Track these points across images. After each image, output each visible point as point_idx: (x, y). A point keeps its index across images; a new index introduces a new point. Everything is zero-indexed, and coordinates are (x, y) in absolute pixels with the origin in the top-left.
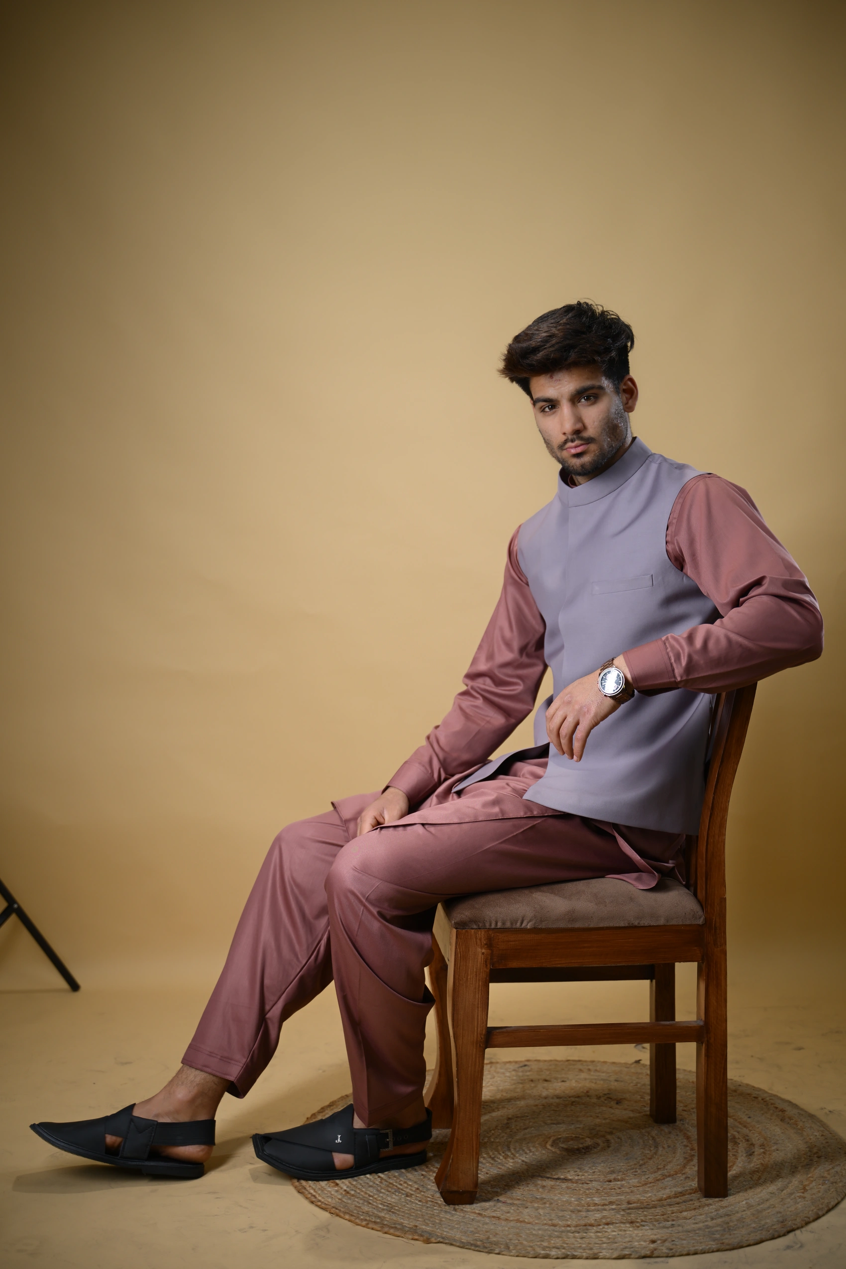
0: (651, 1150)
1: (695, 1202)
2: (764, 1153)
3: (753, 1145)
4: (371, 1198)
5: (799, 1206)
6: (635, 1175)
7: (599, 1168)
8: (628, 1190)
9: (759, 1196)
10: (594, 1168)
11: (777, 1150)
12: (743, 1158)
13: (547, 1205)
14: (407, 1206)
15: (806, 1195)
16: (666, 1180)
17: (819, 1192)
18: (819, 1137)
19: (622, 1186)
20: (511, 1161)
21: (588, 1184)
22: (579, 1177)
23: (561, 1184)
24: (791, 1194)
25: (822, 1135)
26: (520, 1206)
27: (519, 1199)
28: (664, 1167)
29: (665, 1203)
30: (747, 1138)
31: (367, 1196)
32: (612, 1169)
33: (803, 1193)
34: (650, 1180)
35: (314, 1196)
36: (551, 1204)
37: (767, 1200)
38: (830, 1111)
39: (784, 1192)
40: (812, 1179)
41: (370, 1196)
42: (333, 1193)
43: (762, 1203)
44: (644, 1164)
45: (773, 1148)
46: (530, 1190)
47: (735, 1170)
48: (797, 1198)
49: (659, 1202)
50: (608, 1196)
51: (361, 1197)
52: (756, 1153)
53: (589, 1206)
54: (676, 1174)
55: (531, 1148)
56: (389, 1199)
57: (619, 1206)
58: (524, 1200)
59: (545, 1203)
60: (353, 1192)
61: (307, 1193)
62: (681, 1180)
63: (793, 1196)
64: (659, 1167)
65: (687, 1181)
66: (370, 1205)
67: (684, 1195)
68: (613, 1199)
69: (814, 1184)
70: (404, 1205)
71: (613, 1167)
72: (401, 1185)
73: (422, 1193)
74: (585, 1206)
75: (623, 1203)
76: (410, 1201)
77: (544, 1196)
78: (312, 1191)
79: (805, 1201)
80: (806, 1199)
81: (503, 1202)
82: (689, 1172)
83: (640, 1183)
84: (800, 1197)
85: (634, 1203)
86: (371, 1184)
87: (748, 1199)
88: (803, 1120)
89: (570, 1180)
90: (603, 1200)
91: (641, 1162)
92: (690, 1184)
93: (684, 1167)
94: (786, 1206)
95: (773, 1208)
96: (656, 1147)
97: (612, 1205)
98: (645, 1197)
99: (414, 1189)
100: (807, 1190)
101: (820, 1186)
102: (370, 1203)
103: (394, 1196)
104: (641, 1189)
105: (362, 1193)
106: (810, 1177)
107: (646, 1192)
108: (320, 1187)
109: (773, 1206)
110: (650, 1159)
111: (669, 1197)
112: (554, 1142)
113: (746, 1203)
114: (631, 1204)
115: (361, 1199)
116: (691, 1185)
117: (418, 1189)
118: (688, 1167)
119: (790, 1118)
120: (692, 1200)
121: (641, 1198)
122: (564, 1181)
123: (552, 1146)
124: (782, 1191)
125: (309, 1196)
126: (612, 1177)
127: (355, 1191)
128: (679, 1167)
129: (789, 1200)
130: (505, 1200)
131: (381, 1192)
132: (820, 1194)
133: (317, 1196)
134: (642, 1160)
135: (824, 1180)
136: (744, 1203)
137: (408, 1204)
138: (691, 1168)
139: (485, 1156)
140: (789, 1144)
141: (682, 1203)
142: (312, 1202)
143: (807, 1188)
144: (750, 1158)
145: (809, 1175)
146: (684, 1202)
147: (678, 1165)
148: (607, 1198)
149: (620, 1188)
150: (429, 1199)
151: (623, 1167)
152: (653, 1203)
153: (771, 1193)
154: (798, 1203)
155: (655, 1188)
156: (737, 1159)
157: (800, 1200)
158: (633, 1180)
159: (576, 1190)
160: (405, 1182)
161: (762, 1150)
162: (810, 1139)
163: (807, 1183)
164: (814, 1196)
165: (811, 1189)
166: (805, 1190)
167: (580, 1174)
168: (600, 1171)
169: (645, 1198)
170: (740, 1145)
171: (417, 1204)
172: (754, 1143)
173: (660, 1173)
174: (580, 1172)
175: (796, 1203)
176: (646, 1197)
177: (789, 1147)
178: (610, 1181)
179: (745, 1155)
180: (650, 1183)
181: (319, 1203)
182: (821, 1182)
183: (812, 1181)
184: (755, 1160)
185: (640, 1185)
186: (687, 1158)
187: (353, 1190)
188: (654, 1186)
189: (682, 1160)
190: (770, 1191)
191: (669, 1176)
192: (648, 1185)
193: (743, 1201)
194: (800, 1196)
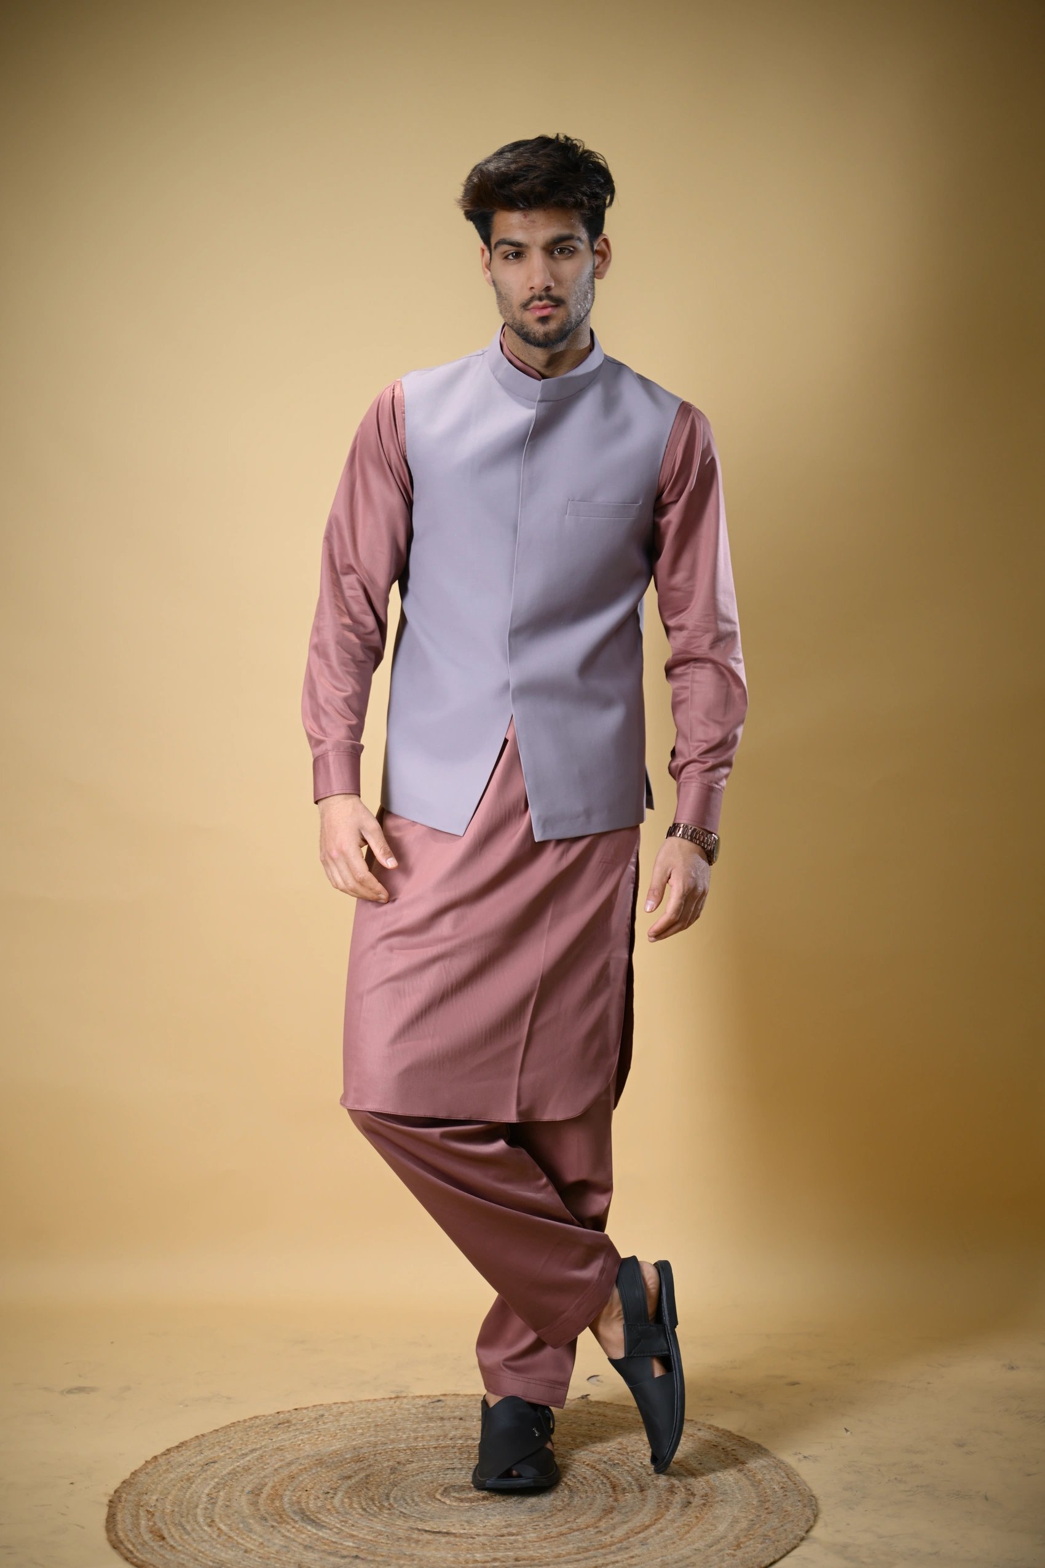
0: (563, 1501)
1: (599, 1559)
2: (704, 1505)
3: (693, 1495)
4: (201, 1555)
5: (724, 1565)
6: (535, 1529)
7: (493, 1522)
8: (520, 1546)
9: (680, 1552)
10: (486, 1521)
11: (722, 1501)
12: (675, 1510)
13: (415, 1562)
14: (243, 1562)
15: (737, 1553)
16: (572, 1534)
17: (754, 1551)
18: (778, 1490)
19: (516, 1541)
20: (387, 1511)
21: (474, 1538)
22: (465, 1531)
23: (441, 1538)
24: (720, 1551)
25: (782, 1488)
26: (381, 1563)
27: (382, 1556)
28: (575, 1519)
29: (562, 1559)
30: (689, 1487)
31: (196, 1552)
32: (509, 1522)
33: (735, 1550)
34: (552, 1534)
35: (131, 1552)
36: (421, 1560)
37: (688, 1558)
38: (805, 1457)
39: (711, 1549)
40: (751, 1537)
41: (200, 1552)
42: (155, 1548)
43: (681, 1561)
44: (552, 1516)
45: (717, 1499)
46: (400, 1546)
47: (661, 1523)
48: (726, 1555)
49: (554, 1559)
50: (493, 1552)
51: (189, 1553)
52: (693, 1505)
53: (467, 1563)
54: (587, 1528)
55: (415, 1498)
56: (223, 1555)
57: (504, 1563)
58: (389, 1557)
59: (413, 1560)
60: (180, 1548)
61: (122, 1547)
62: (591, 1534)
63: (721, 1554)
64: (568, 1520)
65: (598, 1535)
66: (196, 1562)
67: (589, 1551)
68: (499, 1555)
69: (752, 1542)
70: (240, 1562)
71: (511, 1520)
72: (243, 1539)
73: (266, 1549)
74: (461, 1563)
75: (510, 1560)
76: (248, 1558)
77: (415, 1552)
78: (130, 1547)
79: (734, 1559)
80: (736, 1558)
81: (362, 1559)
82: (604, 1526)
83: (539, 1538)
84: (728, 1555)
85: (524, 1559)
86: (206, 1538)
87: (665, 1556)
88: (765, 1472)
89: (454, 1534)
90: (487, 1556)
91: (548, 1514)
92: (599, 1538)
93: (600, 1520)
94: (709, 1564)
95: (693, 1566)
96: (571, 1497)
97: (496, 1562)
98: (538, 1553)
99: (257, 1544)
100: (741, 1548)
101: (758, 1545)
102: (197, 1560)
103: (230, 1552)
104: (537, 1544)
105: (192, 1549)
106: (750, 1534)
107: (543, 1548)
108: (141, 1541)
109: (692, 1564)
110: (560, 1510)
111: (569, 1554)
112: (445, 1490)
113: (661, 1561)
114: (519, 1561)
115: (188, 1555)
116: (601, 1540)
117: (262, 1544)
118: (604, 1520)
119: (749, 1471)
120: (595, 1557)
121: (534, 1555)
122: (446, 1535)
123: (442, 1494)
124: (710, 1547)
125: (125, 1551)
126: (505, 1531)
127: (183, 1546)
128: (593, 1520)
129: (715, 1557)
130: (366, 1556)
131: (215, 1548)
132: (754, 1553)
133: (135, 1552)
134: (550, 1512)
135: (764, 1539)
136: (659, 1560)
137: (244, 1561)
138: (607, 1522)
139: (356, 1506)
140: (738, 1495)
141: (583, 1560)
142: (127, 1559)
143: (741, 1545)
144: (684, 1511)
145: (750, 1533)
146: (586, 1559)
147: (593, 1518)
148: (492, 1554)
149: (511, 1544)
150: (272, 1555)
151: (523, 1520)
152: (547, 1560)
153: (696, 1550)
154: (725, 1561)
155: (555, 1543)
156: (669, 1511)
157: (728, 1558)
158: (532, 1535)
159: (457, 1545)
160: (248, 1536)
161: (703, 1501)
162: (766, 1493)
163: (742, 1540)
164: (746, 1555)
165: (746, 1547)
166: (738, 1546)
167: (467, 1528)
168: (492, 1525)
169: (539, 1555)
170: (677, 1495)
171: (255, 1560)
172: (696, 1493)
173: (567, 1526)
174: (468, 1526)
175: (723, 1561)
176: (541, 1554)
177: (737, 1498)
178: (503, 1536)
179: (679, 1507)
180: (552, 1537)
181: (135, 1560)
182: (760, 1541)
183: (751, 1539)
184: (689, 1512)
185: (538, 1540)
186: (606, 1510)
187: (180, 1545)
188: (554, 1541)
189: (599, 1512)
190: (695, 1548)
191: (577, 1530)
192: (548, 1540)
193: (658, 1558)
194: (730, 1553)
